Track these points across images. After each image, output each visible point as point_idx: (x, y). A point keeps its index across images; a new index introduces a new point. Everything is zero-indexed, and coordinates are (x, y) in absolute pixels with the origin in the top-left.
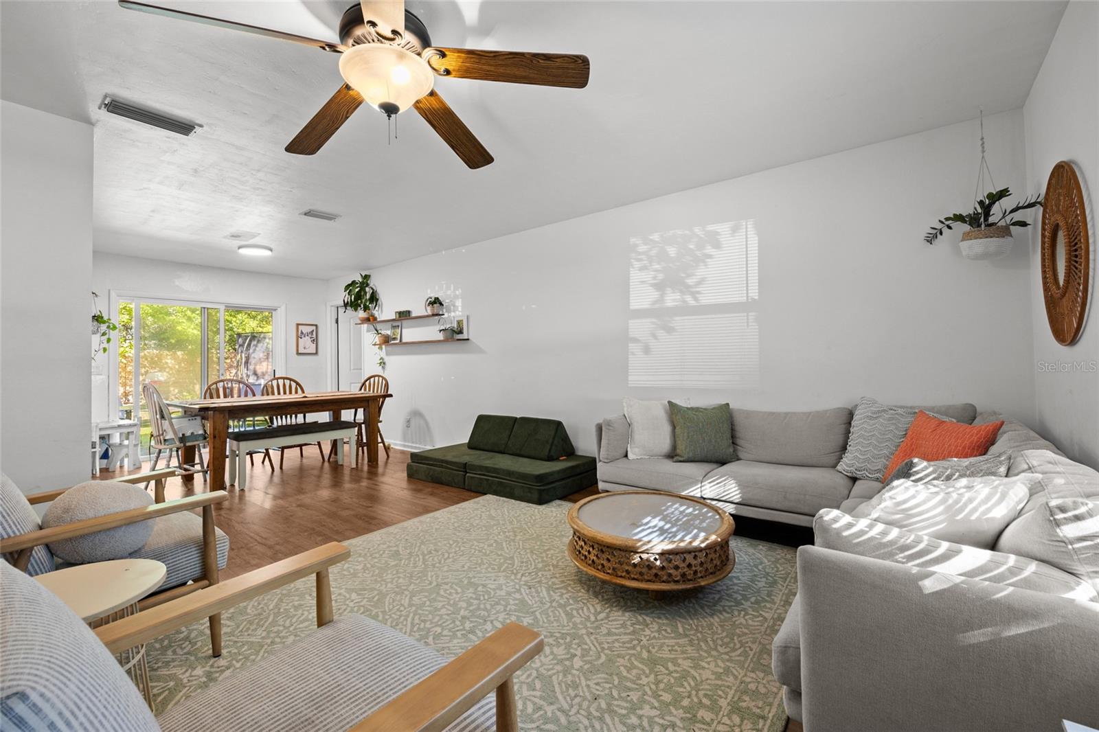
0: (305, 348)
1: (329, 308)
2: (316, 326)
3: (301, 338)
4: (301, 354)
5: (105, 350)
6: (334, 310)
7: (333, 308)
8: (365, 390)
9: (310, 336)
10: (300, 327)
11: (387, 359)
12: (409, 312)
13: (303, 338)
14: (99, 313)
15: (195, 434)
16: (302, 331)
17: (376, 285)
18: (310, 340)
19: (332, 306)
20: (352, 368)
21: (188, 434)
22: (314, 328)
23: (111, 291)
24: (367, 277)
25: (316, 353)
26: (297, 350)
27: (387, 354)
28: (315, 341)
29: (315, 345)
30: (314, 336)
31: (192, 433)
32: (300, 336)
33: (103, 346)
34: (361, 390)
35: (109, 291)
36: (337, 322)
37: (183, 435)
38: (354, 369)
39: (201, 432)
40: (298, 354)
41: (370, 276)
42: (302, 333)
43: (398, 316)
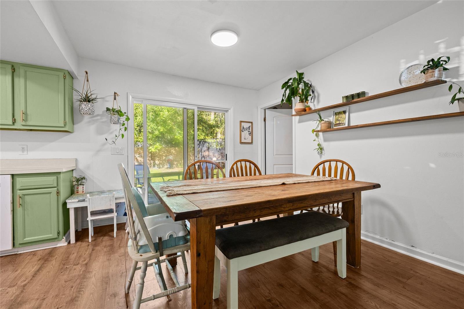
0: (245, 139)
1: (259, 110)
2: (252, 123)
3: (243, 131)
4: (242, 143)
5: (123, 136)
6: (263, 111)
7: (262, 110)
8: (318, 174)
9: (248, 130)
10: (242, 123)
11: (324, 145)
12: (364, 93)
13: (244, 132)
14: (119, 108)
15: (175, 236)
16: (243, 127)
17: (311, 80)
18: (248, 133)
19: (261, 109)
20: (274, 155)
21: (166, 237)
22: (250, 124)
23: (128, 93)
24: (301, 75)
25: (252, 143)
26: (241, 140)
27: (325, 140)
28: (251, 134)
29: (251, 137)
30: (251, 130)
31: (171, 236)
32: (242, 130)
33: (121, 133)
34: (313, 173)
35: (127, 93)
36: (265, 120)
37: (160, 239)
38: (276, 155)
39: (181, 234)
40: (241, 143)
41: (303, 73)
42: (243, 128)
43: (345, 101)
